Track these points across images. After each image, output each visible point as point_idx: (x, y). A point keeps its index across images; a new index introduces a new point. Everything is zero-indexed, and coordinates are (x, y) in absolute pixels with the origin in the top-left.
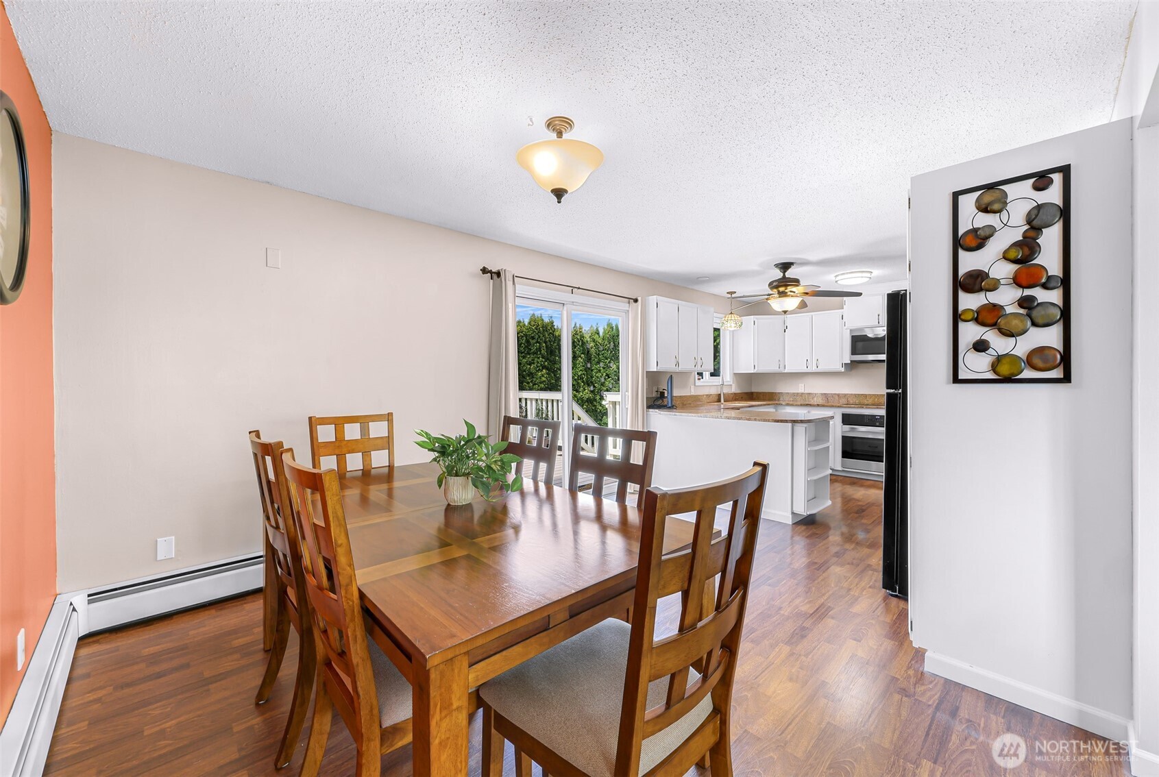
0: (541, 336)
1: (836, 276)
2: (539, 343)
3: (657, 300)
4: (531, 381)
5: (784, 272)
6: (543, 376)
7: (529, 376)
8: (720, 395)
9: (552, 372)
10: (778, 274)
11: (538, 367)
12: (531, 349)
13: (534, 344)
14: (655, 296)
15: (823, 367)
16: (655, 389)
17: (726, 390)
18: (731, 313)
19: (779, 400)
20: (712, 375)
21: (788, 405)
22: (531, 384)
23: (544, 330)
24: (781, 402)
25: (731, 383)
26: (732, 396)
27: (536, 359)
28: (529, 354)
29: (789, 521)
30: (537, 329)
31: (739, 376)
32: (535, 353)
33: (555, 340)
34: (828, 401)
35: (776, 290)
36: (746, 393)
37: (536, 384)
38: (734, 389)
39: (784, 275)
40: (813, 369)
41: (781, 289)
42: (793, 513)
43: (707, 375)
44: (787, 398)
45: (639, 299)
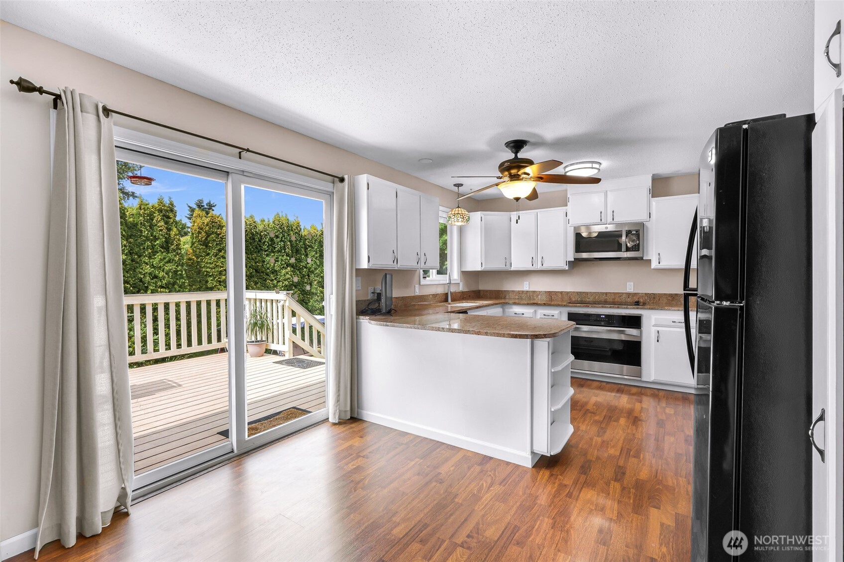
0: (286, 234)
1: (565, 167)
2: (283, 241)
3: (368, 180)
4: (275, 279)
5: (516, 153)
6: (287, 273)
7: (273, 273)
8: (447, 294)
9: (298, 270)
10: (509, 155)
11: (282, 265)
12: (275, 248)
13: (278, 243)
14: (366, 175)
15: (548, 265)
16: (371, 289)
17: (453, 289)
18: (458, 207)
19: (505, 298)
20: (439, 273)
21: (515, 304)
22: (275, 282)
23: (289, 229)
24: (507, 301)
25: (459, 282)
26: (459, 295)
27: (280, 257)
28: (274, 252)
29: (528, 463)
30: (281, 228)
31: (468, 275)
32: (280, 251)
33: (301, 239)
34: (551, 300)
35: (507, 173)
36: (474, 292)
37: (280, 281)
38: (461, 288)
39: (516, 156)
40: (539, 267)
41: (514, 171)
42: (533, 453)
43: (433, 273)
44: (512, 296)
45: (346, 177)
